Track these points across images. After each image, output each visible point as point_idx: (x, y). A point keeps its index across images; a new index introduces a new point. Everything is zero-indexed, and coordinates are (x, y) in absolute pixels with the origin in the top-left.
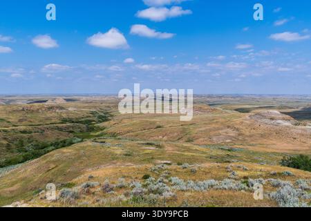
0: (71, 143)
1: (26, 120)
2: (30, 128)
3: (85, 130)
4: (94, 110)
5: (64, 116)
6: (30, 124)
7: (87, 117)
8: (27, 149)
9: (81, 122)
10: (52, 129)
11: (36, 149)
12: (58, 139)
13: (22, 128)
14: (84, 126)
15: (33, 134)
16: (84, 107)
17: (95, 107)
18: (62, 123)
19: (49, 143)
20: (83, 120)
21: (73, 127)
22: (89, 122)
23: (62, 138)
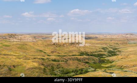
0: (87, 72)
1: (56, 52)
2: (58, 58)
3: (97, 61)
4: (105, 46)
5: (82, 50)
6: (59, 55)
7: (100, 51)
8: (56, 73)
9: (95, 55)
10: (73, 59)
11: (62, 74)
12: (77, 67)
13: (53, 57)
14: (97, 58)
15: (60, 62)
16: (97, 44)
17: (106, 44)
18: (81, 55)
19: (71, 70)
20: (96, 53)
21: (88, 59)
22: (100, 56)
23: (81, 67)
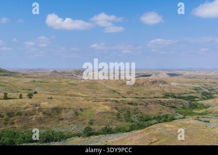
0: (173, 119)
1: (132, 92)
2: (136, 100)
3: (187, 106)
4: (197, 86)
5: (167, 90)
6: (137, 96)
7: (191, 93)
8: (133, 119)
9: (184, 98)
10: (155, 103)
11: (141, 121)
12: (160, 113)
13: (130, 100)
14: (187, 102)
15: (138, 106)
16: (187, 83)
17: (199, 83)
18: (165, 98)
19: (152, 117)
20: (186, 95)
21: (175, 103)
22: (191, 98)
23: (165, 113)
